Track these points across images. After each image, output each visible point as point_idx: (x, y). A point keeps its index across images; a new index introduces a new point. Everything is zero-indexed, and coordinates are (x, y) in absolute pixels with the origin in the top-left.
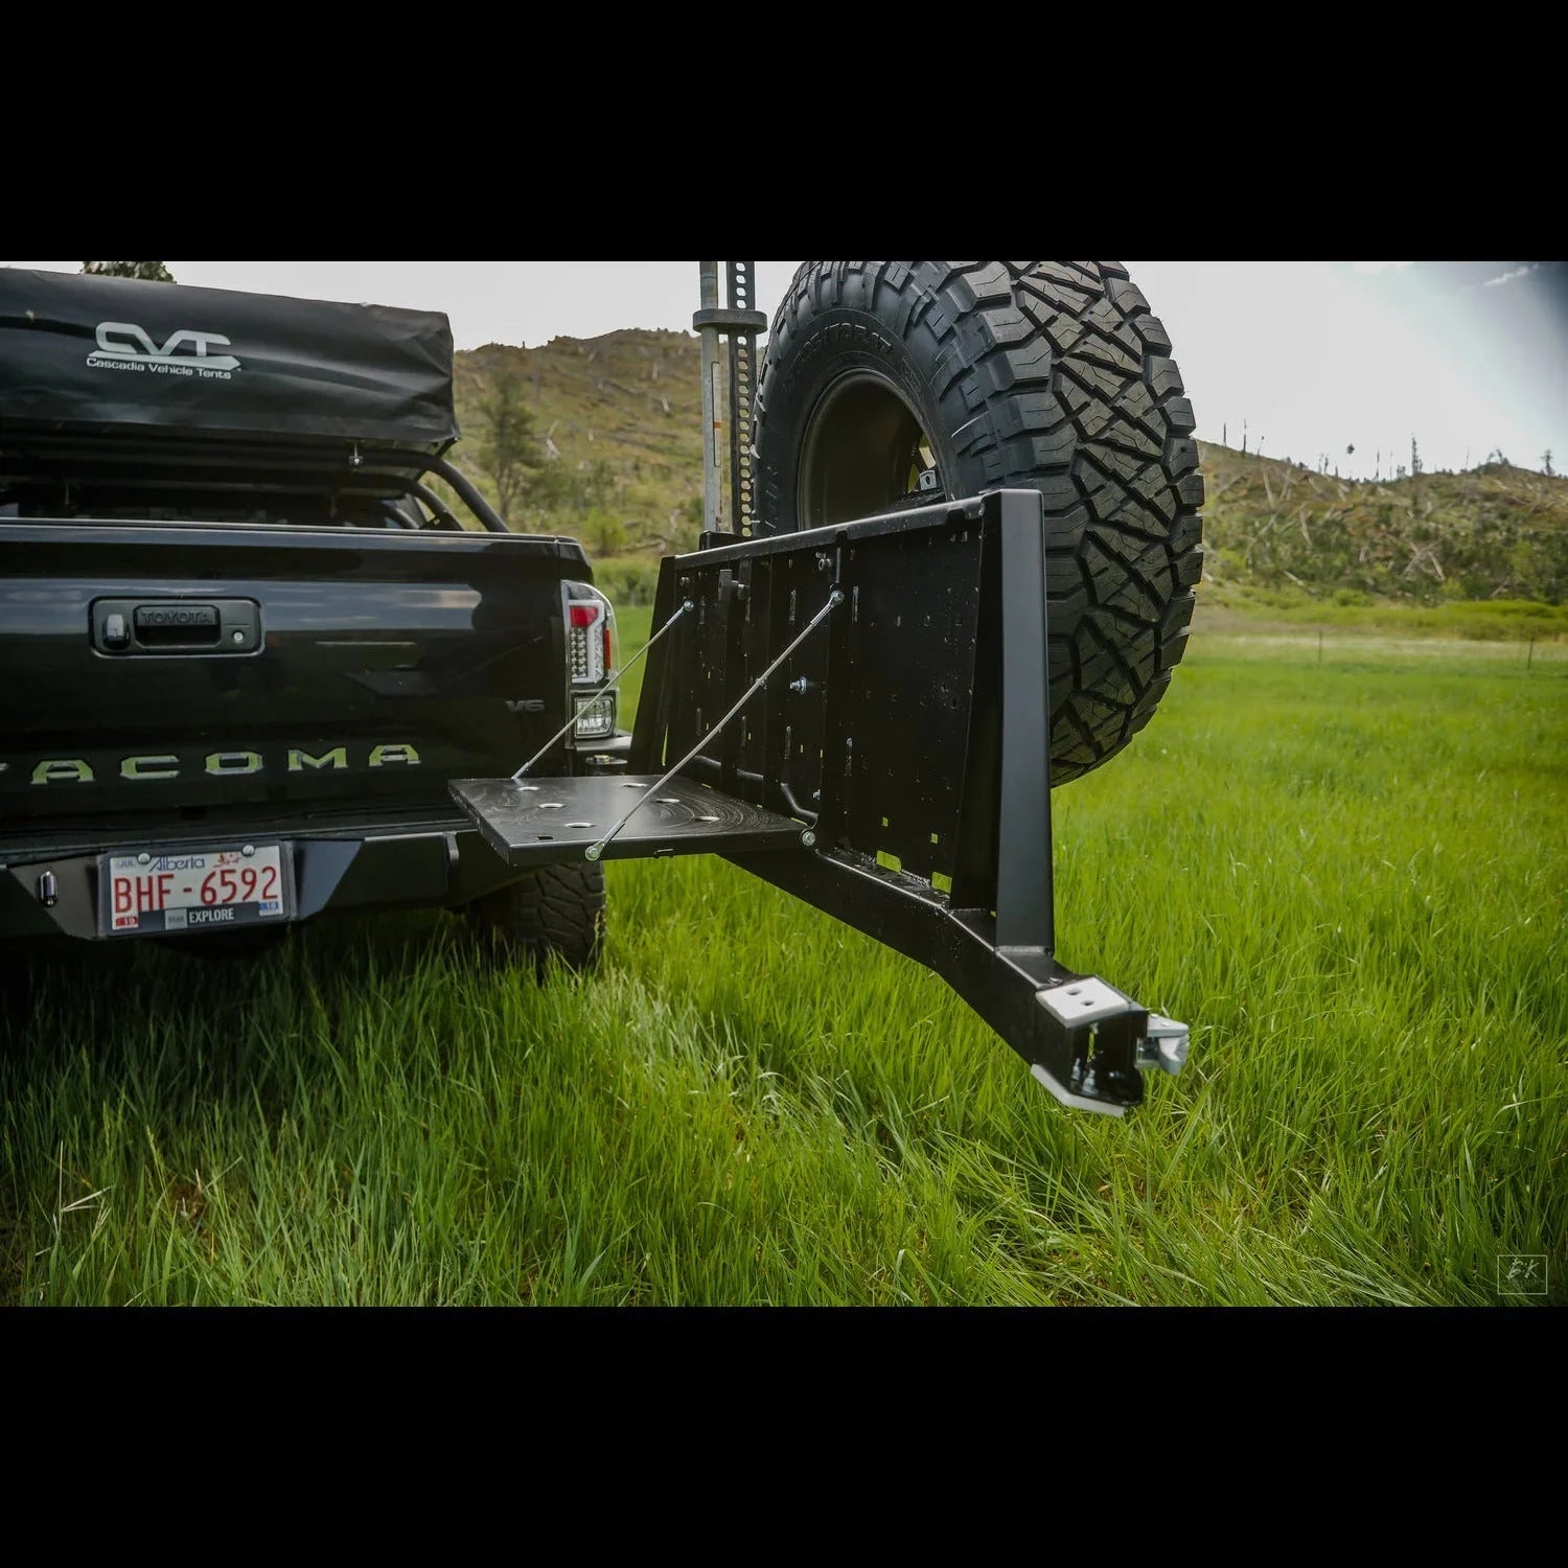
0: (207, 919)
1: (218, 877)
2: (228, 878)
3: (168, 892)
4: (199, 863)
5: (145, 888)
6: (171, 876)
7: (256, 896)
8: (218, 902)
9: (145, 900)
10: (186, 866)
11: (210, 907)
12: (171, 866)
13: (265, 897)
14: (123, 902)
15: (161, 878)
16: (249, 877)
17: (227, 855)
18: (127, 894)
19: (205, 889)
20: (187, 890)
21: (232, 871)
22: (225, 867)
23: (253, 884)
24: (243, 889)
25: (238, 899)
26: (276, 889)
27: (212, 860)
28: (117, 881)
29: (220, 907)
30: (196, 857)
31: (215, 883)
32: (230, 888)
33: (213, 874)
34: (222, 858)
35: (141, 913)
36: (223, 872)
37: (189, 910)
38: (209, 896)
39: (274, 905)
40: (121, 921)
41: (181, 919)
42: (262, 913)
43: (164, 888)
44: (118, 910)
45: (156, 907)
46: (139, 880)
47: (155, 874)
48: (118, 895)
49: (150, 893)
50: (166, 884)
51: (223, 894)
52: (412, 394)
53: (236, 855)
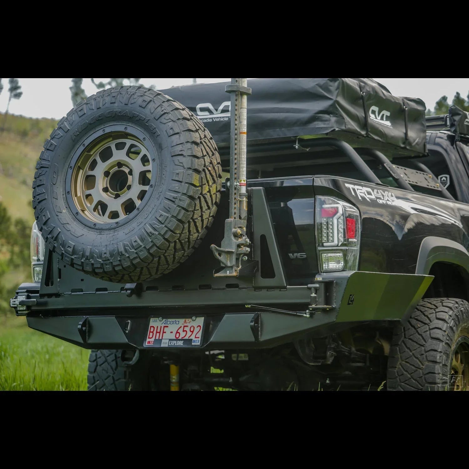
0: (175, 344)
1: (182, 329)
2: (186, 329)
3: (165, 332)
4: (177, 323)
5: (159, 331)
6: (167, 327)
7: (193, 337)
8: (180, 338)
9: (158, 334)
10: (173, 323)
11: (177, 339)
12: (169, 323)
13: (196, 337)
14: (151, 334)
15: (164, 327)
16: (192, 330)
17: (187, 320)
18: (153, 332)
19: (177, 332)
20: (172, 332)
21: (187, 326)
22: (185, 325)
23: (193, 332)
24: (189, 333)
25: (187, 338)
26: (200, 335)
27: (182, 321)
28: (151, 327)
29: (180, 340)
30: (177, 320)
31: (181, 331)
32: (185, 332)
33: (181, 327)
34: (185, 321)
35: (155, 339)
36: (184, 326)
37: (170, 340)
38: (178, 335)
39: (198, 341)
40: (149, 342)
41: (166, 343)
42: (193, 344)
43: (164, 331)
44: (149, 338)
45: (160, 338)
46: (157, 327)
47: (163, 325)
48: (150, 332)
49: (160, 333)
50: (166, 329)
51: (183, 334)
52: (316, 111)
53: (190, 320)
